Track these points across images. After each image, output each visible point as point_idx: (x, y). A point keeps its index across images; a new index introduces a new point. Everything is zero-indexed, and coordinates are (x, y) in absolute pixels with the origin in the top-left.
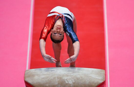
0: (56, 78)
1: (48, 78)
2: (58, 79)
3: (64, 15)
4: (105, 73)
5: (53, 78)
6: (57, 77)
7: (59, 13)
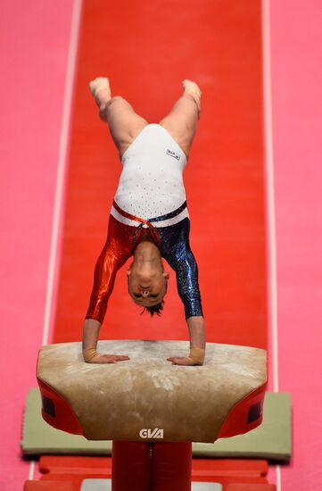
0: (128, 373)
1: (105, 374)
2: (133, 375)
3: (155, 225)
4: (268, 359)
5: (118, 373)
6: (131, 371)
7: (140, 220)
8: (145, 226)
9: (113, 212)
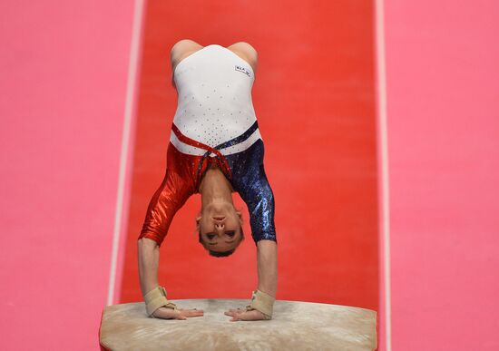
8: (213, 155)
9: (173, 139)
